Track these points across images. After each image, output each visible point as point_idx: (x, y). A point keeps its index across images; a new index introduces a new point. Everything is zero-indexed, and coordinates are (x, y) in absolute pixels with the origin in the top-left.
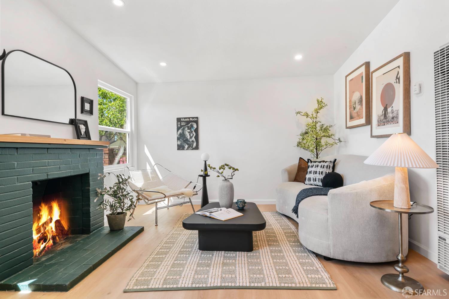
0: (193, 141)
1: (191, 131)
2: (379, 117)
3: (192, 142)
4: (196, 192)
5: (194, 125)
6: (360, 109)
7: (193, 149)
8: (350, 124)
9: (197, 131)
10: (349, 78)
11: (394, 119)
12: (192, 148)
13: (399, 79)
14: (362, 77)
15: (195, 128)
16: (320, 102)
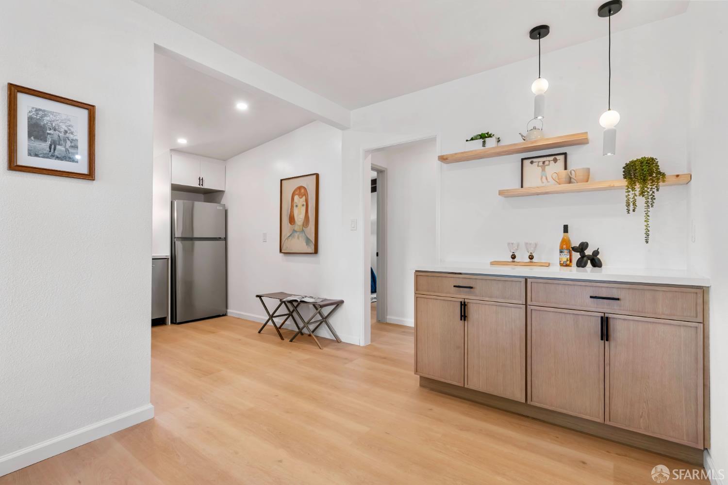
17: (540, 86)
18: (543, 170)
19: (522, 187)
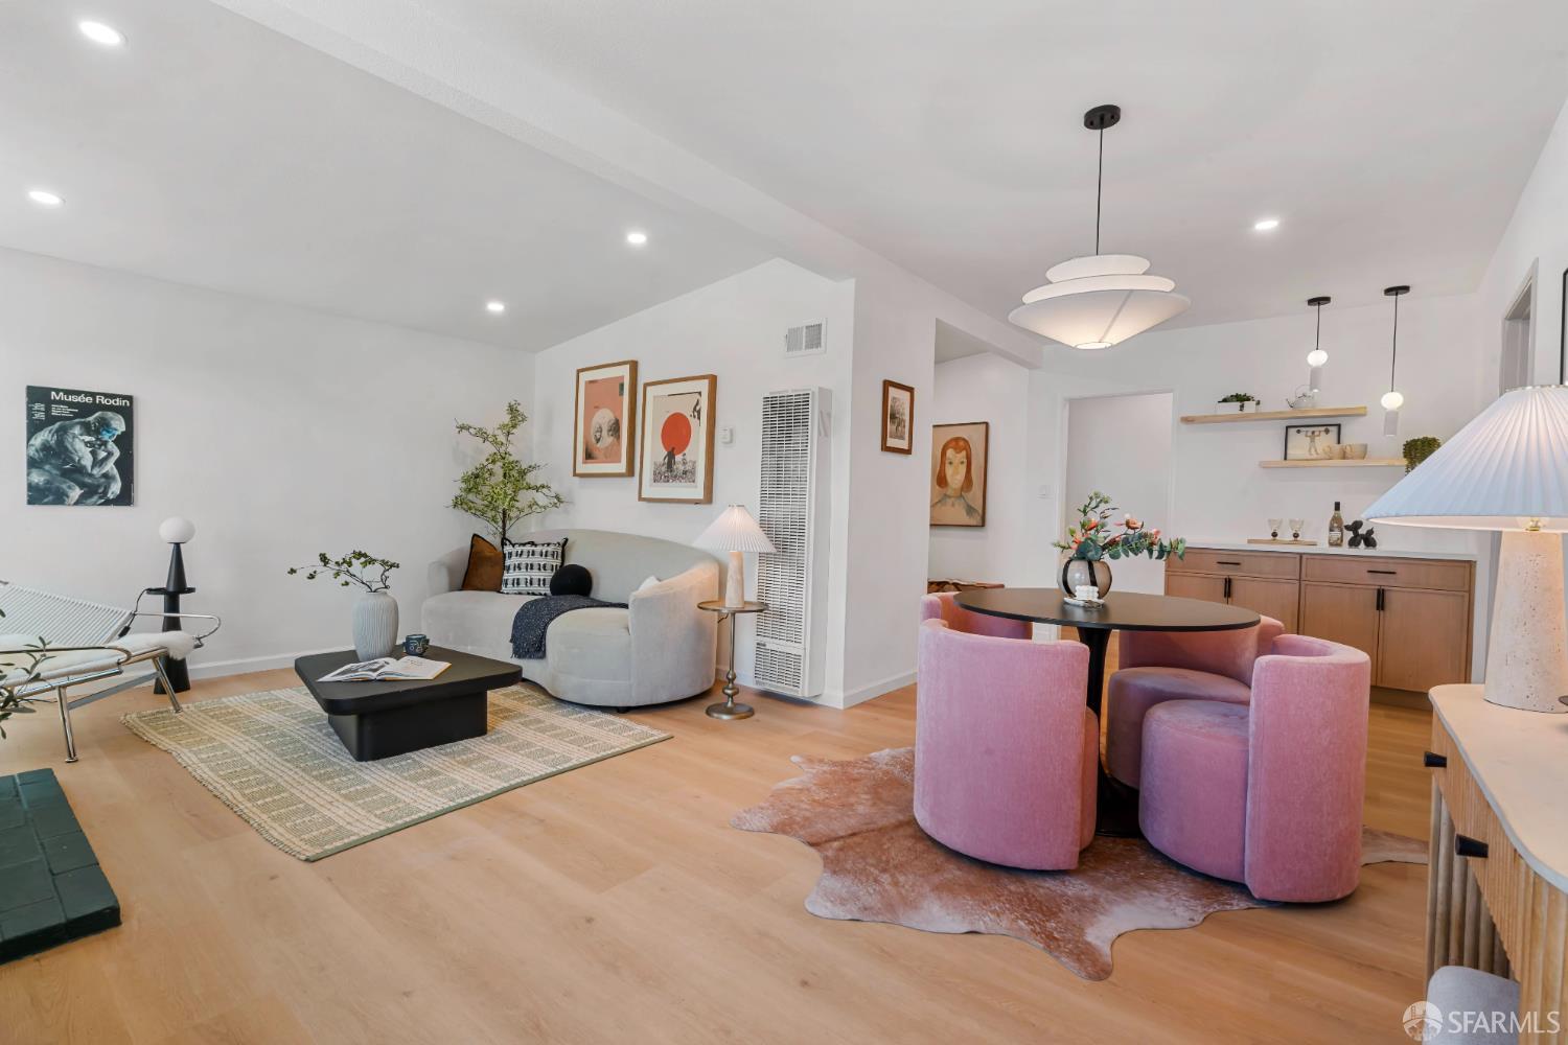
0: (106, 476)
1: (98, 439)
2: (657, 466)
3: (103, 480)
4: (199, 639)
5: (112, 422)
6: (612, 445)
7: (108, 502)
8: (582, 468)
9: (126, 442)
10: (585, 377)
11: (688, 475)
12: (101, 498)
13: (699, 412)
14: (622, 386)
15: (119, 433)
16: (513, 410)
17: (1317, 358)
18: (1313, 440)
19: (1285, 459)
